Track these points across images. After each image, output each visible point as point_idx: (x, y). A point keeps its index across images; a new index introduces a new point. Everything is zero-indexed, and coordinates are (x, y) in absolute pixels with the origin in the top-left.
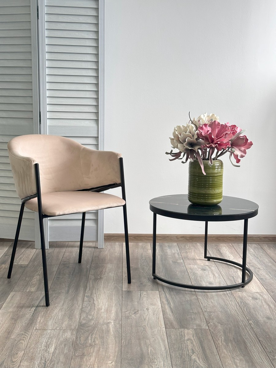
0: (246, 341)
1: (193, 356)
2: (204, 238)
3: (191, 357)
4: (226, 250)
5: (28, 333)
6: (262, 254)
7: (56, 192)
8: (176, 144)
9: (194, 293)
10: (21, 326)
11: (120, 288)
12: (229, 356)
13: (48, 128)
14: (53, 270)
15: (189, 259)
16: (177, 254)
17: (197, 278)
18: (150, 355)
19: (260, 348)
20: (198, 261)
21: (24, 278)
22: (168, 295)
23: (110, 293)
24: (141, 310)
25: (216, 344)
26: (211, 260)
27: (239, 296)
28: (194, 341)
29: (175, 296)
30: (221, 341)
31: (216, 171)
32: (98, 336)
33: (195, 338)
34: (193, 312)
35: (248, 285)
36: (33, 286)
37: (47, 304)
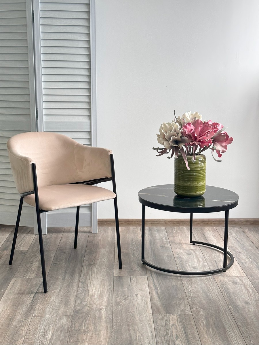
0: (226, 326)
1: (177, 341)
2: (190, 222)
3: (175, 342)
4: (210, 234)
5: (28, 319)
6: (243, 237)
7: (53, 185)
8: (162, 142)
9: (179, 278)
10: (21, 313)
11: (112, 274)
12: (210, 341)
13: (45, 124)
14: (50, 255)
15: (175, 243)
16: (165, 239)
17: (183, 263)
18: (138, 341)
19: (237, 333)
20: (184, 246)
21: (24, 264)
22: (156, 280)
23: (103, 279)
24: (131, 296)
25: (199, 330)
26: (196, 244)
27: (221, 281)
28: (178, 326)
29: (162, 281)
30: (203, 327)
31: (199, 166)
32: (91, 323)
33: (179, 323)
34: (178, 298)
35: (229, 269)
36: (32, 272)
37: (45, 291)
